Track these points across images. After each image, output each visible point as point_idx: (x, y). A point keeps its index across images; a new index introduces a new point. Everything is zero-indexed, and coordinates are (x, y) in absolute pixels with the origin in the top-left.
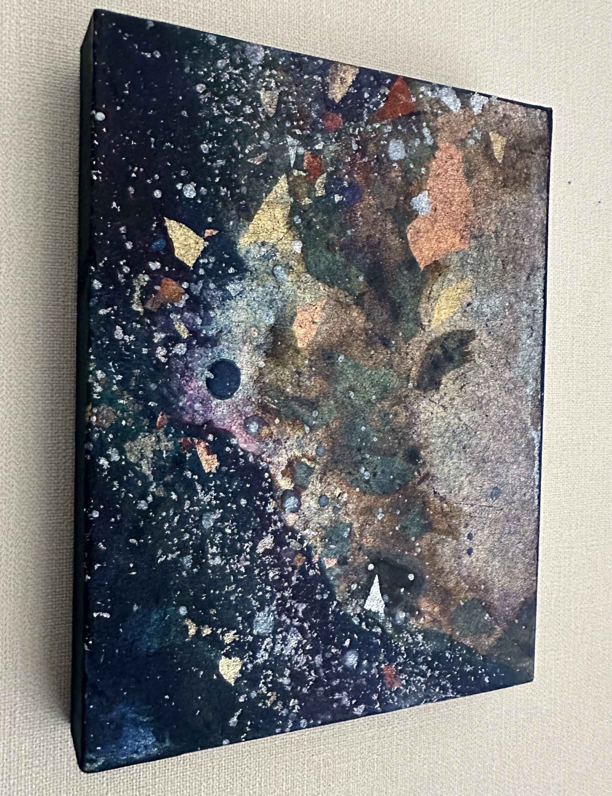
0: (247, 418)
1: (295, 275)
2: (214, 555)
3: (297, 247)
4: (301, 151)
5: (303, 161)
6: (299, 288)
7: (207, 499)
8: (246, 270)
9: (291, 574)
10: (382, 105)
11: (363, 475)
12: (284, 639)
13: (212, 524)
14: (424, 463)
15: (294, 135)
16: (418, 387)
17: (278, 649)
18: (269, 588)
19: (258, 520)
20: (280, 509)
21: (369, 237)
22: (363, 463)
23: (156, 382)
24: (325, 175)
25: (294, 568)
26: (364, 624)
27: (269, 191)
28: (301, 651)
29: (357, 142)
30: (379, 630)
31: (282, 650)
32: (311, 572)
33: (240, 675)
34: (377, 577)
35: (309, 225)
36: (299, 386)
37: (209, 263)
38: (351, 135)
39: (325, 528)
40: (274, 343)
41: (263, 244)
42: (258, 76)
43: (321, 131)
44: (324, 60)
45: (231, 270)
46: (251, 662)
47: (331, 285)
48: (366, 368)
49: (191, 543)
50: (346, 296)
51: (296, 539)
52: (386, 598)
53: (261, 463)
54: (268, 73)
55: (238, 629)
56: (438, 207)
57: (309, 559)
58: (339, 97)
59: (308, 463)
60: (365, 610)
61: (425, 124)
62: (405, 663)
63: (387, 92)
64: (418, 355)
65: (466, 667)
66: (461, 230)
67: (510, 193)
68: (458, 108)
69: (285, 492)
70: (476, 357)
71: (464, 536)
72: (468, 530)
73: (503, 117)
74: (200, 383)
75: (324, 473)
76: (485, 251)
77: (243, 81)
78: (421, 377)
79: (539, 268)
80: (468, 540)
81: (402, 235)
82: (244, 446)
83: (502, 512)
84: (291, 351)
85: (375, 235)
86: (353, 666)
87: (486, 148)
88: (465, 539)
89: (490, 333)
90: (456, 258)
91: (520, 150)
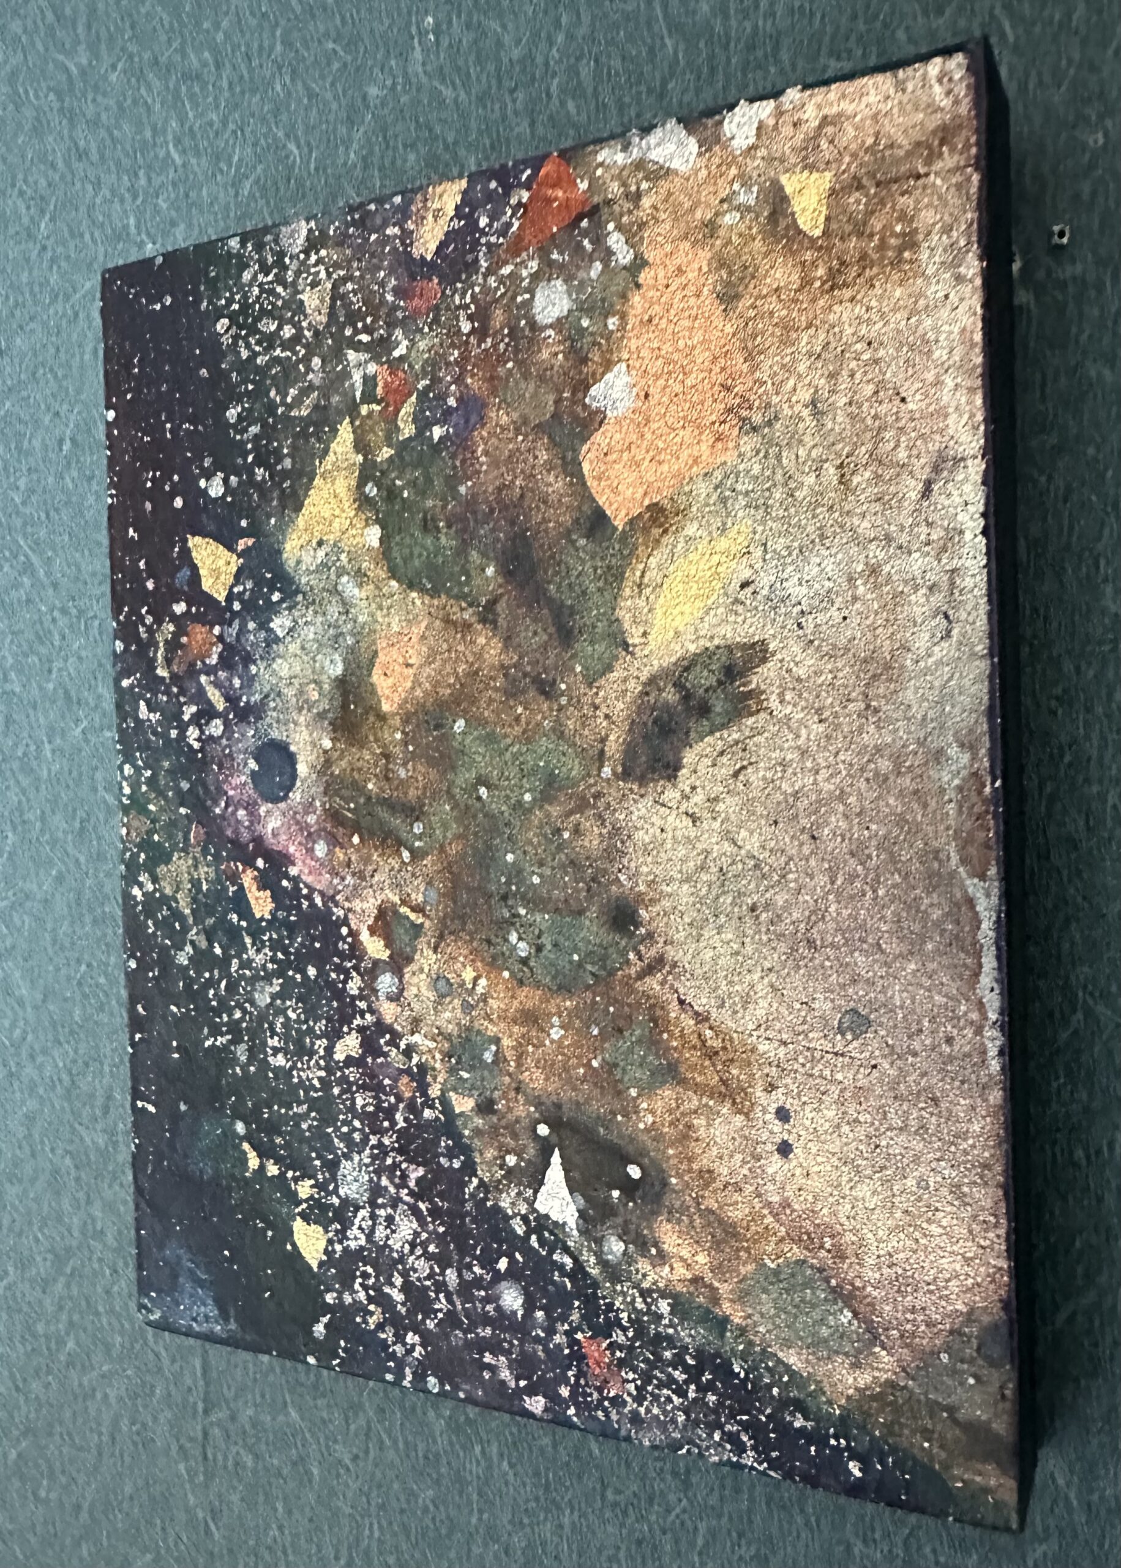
0: (310, 834)
1: (372, 587)
3: (373, 535)
4: (372, 368)
5: (376, 385)
7: (259, 959)
8: (298, 591)
9: (393, 1109)
10: (516, 224)
11: (515, 948)
12: (390, 1220)
13: (269, 1000)
14: (650, 935)
15: (358, 347)
16: (626, 774)
17: (380, 1233)
18: (357, 1124)
19: (335, 1004)
20: (369, 990)
21: (499, 490)
22: (513, 924)
23: (189, 780)
24: (413, 399)
25: (399, 1098)
26: (534, 1237)
27: (326, 451)
28: (419, 1251)
29: (470, 318)
30: (568, 1261)
31: (388, 1238)
32: (427, 1114)
33: (325, 1258)
34: (557, 1152)
35: (391, 494)
36: (387, 779)
37: (245, 590)
38: (458, 308)
39: (448, 1037)
40: (344, 706)
41: (320, 543)
42: (298, 273)
43: (403, 324)
46: (340, 1242)
47: (434, 593)
48: (509, 741)
49: (244, 1025)
50: (462, 609)
51: (398, 1048)
52: (581, 1200)
53: (335, 910)
54: (313, 258)
55: (317, 1180)
56: (651, 391)
57: (423, 1088)
58: (433, 246)
59: (413, 916)
60: (535, 1211)
61: (611, 226)
62: (631, 1349)
63: (525, 195)
64: (620, 708)
65: (792, 1414)
66: (713, 423)
67: (852, 299)
68: (692, 159)
69: (376, 962)
70: (774, 703)
71: (764, 1111)
72: (778, 1098)
73: (821, 127)
74: (243, 778)
75: (441, 937)
76: (784, 454)
77: (279, 289)
78: (630, 751)
79: (963, 459)
80: (777, 1122)
81: (572, 468)
82: (309, 879)
83: (875, 1073)
84: (372, 719)
85: (513, 482)
86: (515, 1313)
87: (773, 217)
88: (768, 1117)
89: (811, 642)
90: (702, 488)
91: (878, 184)
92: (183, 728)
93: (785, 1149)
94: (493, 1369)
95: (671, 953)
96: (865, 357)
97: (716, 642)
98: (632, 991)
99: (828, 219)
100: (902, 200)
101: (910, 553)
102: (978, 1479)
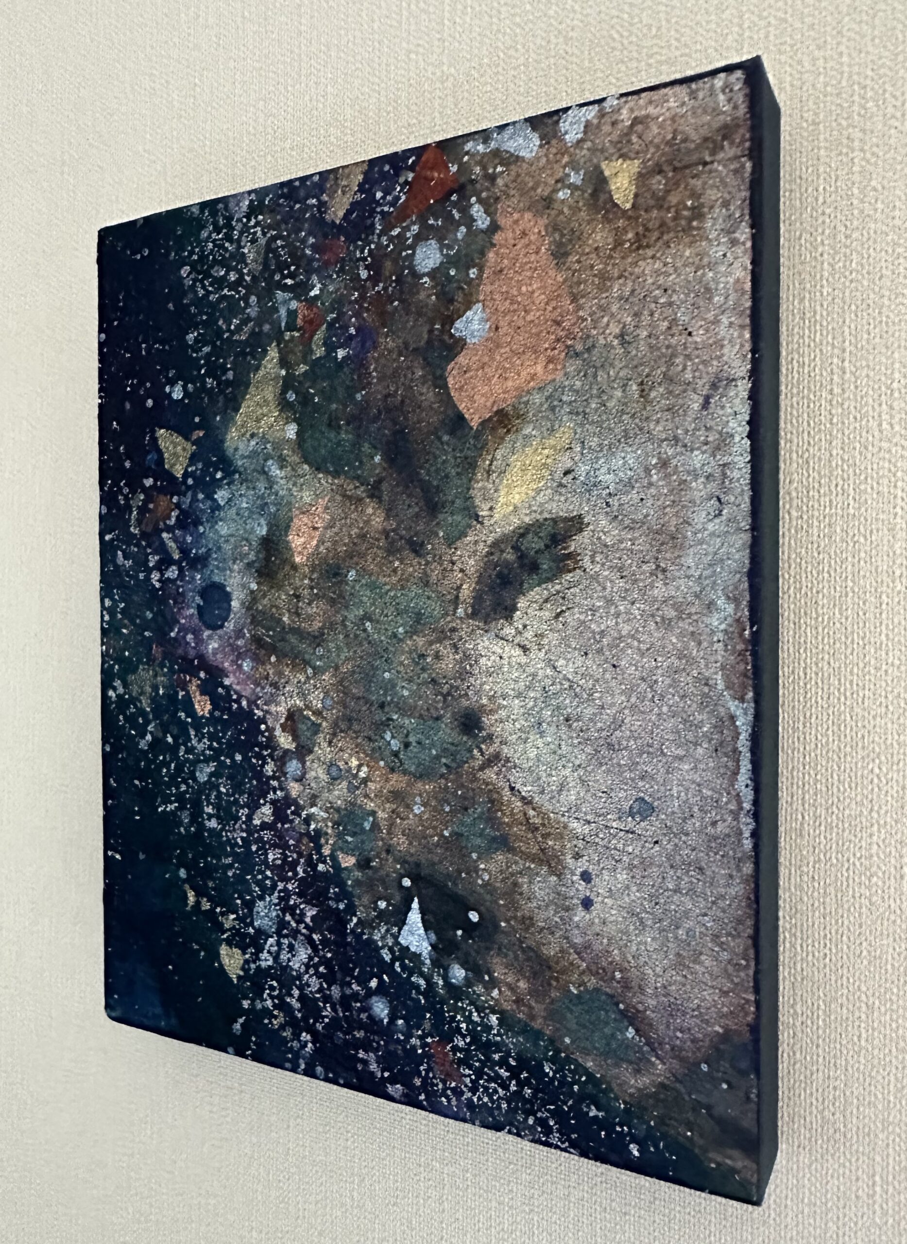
0: (240, 653)
1: (290, 469)
2: (210, 816)
3: (291, 431)
4: (294, 305)
5: (297, 317)
6: (295, 484)
7: (200, 747)
8: (235, 471)
9: (295, 863)
10: (403, 198)
11: (389, 743)
12: (291, 947)
13: (206, 778)
14: (490, 736)
15: (285, 288)
17: (284, 956)
18: (268, 873)
19: (255, 782)
20: (281, 773)
21: (386, 397)
22: (388, 726)
23: (152, 611)
24: (324, 328)
25: (300, 855)
26: (397, 964)
27: (257, 368)
28: (312, 971)
29: (367, 267)
30: (422, 982)
31: (289, 960)
32: (321, 867)
33: (242, 973)
34: (416, 900)
35: (305, 399)
36: (297, 614)
37: (197, 469)
38: (358, 260)
39: (338, 810)
40: (267, 559)
41: (253, 436)
42: (241, 233)
43: (317, 271)
44: (320, 173)
45: (219, 475)
46: (254, 962)
47: (336, 474)
48: (387, 587)
49: (188, 796)
50: (356, 488)
51: (300, 816)
52: (433, 937)
53: (256, 711)
54: (252, 223)
55: (238, 914)
56: (501, 324)
57: (318, 848)
58: (341, 214)
59: (314, 718)
60: (400, 944)
61: (473, 199)
62: (466, 1050)
63: (410, 176)
64: (472, 564)
65: (588, 1106)
66: (546, 349)
67: (653, 257)
68: (535, 148)
69: (287, 752)
70: (586, 562)
71: (573, 874)
72: (582, 865)
73: (632, 125)
74: (192, 611)
75: (334, 735)
76: (600, 373)
77: (227, 245)
78: (478, 598)
79: (733, 380)
80: (581, 882)
81: (440, 382)
82: (238, 688)
83: (657, 848)
84: (287, 568)
85: (396, 391)
86: (382, 1021)
87: (595, 194)
88: (575, 878)
89: (616, 517)
90: (537, 398)
91: (675, 169)
92: (149, 571)
93: (587, 904)
94: (365, 1062)
95: (505, 750)
96: (662, 301)
97: (546, 515)
98: (475, 779)
99: (636, 196)
100: (693, 182)
101: (692, 450)
102: (729, 1162)
